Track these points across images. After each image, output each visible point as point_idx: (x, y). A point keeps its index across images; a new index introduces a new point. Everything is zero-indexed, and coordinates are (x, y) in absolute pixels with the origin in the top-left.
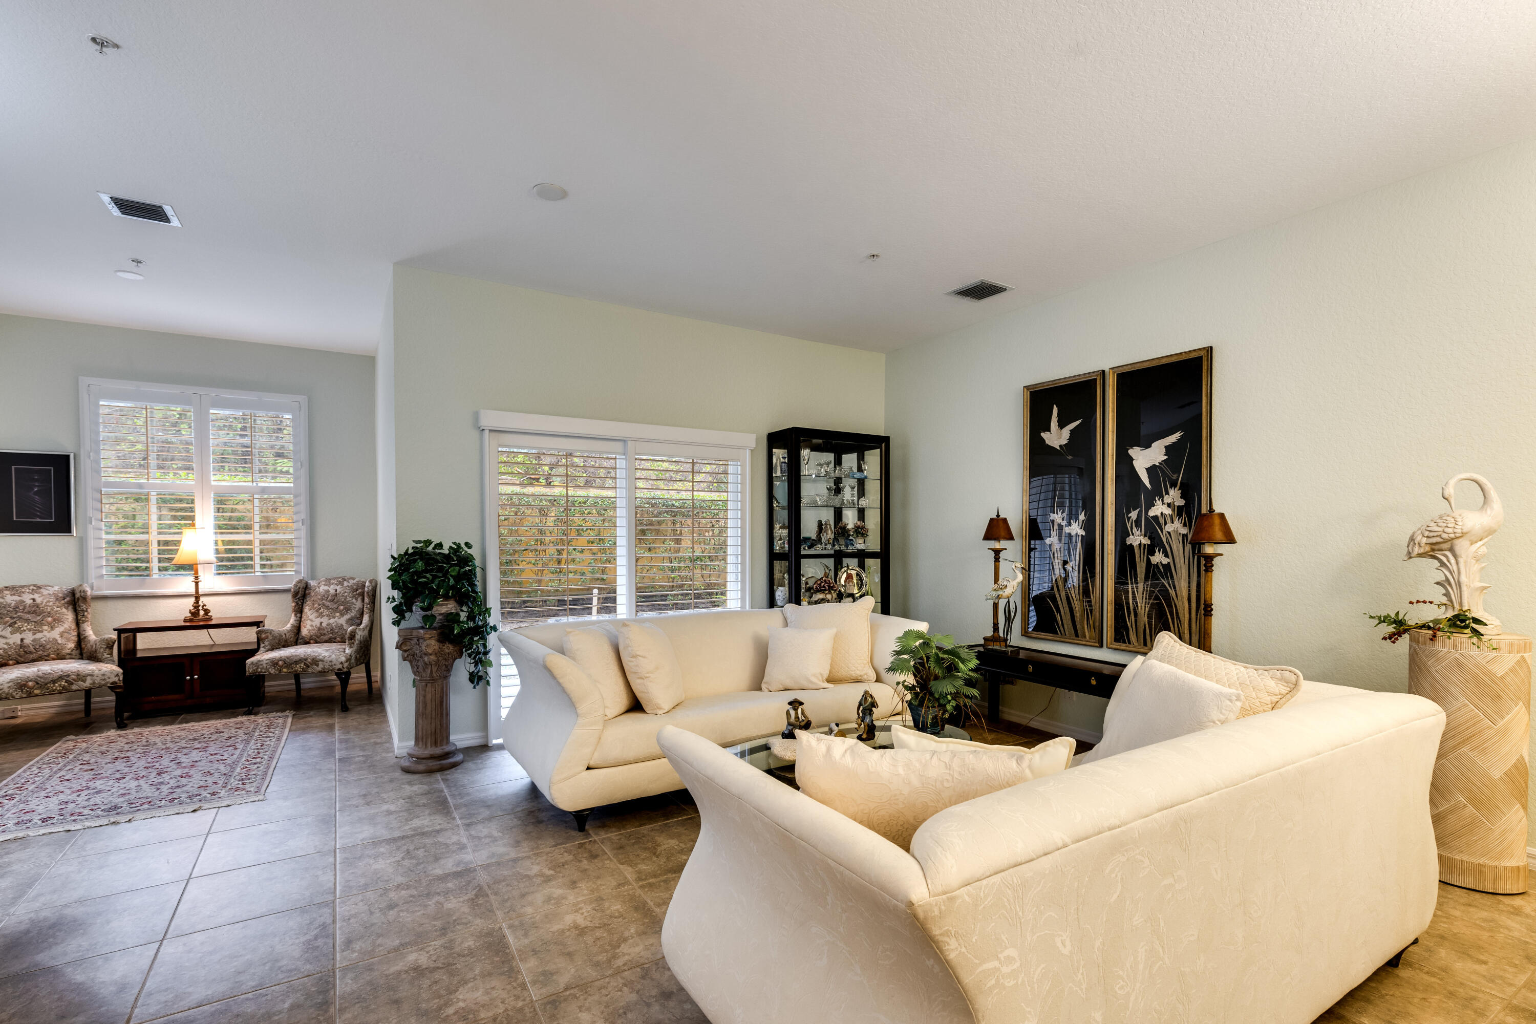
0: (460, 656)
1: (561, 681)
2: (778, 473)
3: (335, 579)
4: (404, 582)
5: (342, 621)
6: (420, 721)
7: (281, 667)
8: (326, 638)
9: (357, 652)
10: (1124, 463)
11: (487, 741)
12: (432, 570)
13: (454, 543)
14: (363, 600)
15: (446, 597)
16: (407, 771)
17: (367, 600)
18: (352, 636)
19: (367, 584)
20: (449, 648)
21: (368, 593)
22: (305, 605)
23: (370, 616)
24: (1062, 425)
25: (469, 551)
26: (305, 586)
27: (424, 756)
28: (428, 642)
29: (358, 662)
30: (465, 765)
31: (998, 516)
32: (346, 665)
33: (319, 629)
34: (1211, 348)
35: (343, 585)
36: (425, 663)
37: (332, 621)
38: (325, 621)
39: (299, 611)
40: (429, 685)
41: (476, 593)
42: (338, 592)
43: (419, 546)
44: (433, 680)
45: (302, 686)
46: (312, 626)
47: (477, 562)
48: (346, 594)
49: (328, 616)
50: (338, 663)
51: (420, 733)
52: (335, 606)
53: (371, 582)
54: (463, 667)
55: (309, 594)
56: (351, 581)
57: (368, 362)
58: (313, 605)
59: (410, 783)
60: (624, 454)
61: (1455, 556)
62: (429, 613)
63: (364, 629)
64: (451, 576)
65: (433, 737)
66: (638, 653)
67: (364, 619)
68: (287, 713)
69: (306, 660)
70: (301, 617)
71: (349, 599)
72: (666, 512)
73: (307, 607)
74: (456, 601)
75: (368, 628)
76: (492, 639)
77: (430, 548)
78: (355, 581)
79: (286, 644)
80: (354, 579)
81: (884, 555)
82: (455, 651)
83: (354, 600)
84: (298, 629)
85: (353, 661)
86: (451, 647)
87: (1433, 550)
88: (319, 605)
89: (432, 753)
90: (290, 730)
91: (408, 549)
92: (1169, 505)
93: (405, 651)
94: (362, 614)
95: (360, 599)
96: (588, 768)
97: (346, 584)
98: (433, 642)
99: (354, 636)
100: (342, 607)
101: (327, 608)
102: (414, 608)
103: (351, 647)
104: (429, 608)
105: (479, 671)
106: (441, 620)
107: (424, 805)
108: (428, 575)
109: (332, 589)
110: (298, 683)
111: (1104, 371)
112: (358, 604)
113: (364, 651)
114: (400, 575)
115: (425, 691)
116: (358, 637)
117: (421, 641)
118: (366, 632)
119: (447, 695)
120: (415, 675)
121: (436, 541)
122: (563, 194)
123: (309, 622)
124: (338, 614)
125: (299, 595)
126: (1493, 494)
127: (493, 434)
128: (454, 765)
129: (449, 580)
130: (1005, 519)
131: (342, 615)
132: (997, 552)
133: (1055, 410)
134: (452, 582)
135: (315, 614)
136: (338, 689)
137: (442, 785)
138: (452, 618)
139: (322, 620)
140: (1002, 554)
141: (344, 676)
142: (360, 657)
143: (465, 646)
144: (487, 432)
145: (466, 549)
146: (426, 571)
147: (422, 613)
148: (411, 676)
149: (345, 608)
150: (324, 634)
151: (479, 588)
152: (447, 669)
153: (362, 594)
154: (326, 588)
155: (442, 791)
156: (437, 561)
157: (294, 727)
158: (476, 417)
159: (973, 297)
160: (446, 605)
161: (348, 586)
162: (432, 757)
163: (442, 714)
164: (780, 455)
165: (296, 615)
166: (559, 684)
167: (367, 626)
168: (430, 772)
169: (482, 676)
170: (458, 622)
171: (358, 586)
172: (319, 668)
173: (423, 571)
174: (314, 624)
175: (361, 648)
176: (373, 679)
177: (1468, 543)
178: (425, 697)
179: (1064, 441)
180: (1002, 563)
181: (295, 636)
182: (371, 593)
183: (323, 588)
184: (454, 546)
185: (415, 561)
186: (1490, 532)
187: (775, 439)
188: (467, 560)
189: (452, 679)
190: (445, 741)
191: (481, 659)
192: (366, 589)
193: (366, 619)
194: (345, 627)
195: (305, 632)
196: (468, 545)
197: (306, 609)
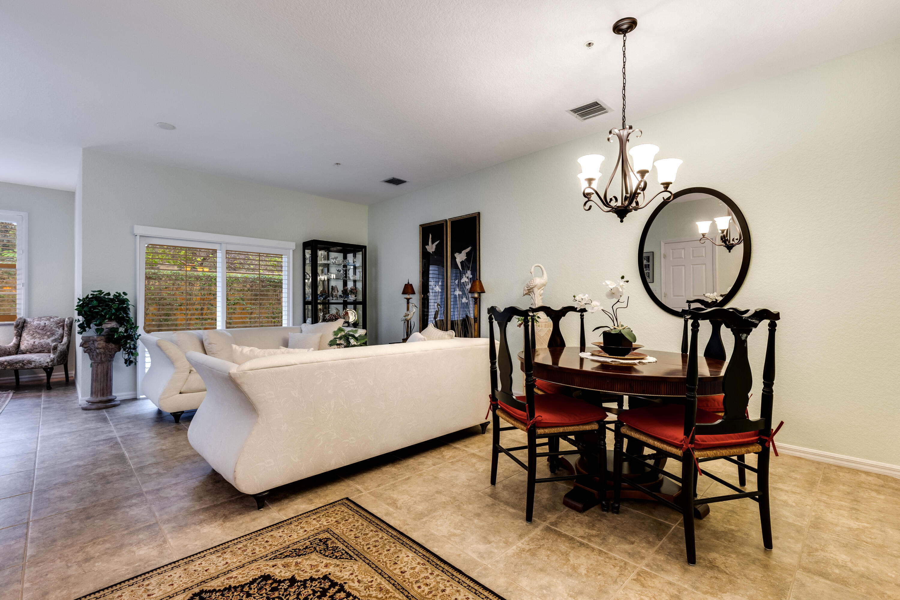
0: (119, 350)
1: (166, 352)
2: (308, 262)
3: (44, 317)
4: (85, 311)
5: (49, 341)
6: (94, 384)
7: (6, 365)
8: (38, 350)
9: (59, 357)
10: (454, 259)
11: (136, 396)
12: (102, 306)
13: (117, 293)
14: (63, 329)
15: (110, 320)
16: (84, 409)
17: (66, 329)
18: (55, 348)
19: (66, 320)
20: (112, 346)
21: (67, 325)
22: (23, 332)
23: (68, 338)
24: (433, 243)
25: (125, 297)
26: (23, 321)
27: (95, 401)
28: (99, 342)
29: (59, 363)
30: (121, 406)
31: (408, 283)
32: (50, 364)
33: (33, 346)
34: (479, 213)
35: (50, 320)
36: (97, 353)
37: (42, 341)
38: (37, 341)
39: (19, 335)
40: (100, 365)
41: (129, 318)
42: (46, 324)
43: (95, 293)
44: (102, 362)
45: (20, 380)
46: (28, 344)
47: (131, 303)
48: (52, 326)
49: (39, 338)
50: (45, 363)
51: (94, 390)
52: (44, 332)
53: (69, 319)
54: (121, 356)
55: (26, 326)
56: (56, 319)
57: (71, 195)
58: (29, 332)
59: (86, 414)
60: (220, 250)
61: (534, 294)
62: (100, 327)
63: (63, 345)
64: (113, 308)
65: (102, 392)
66: (212, 342)
67: (64, 339)
68: (10, 391)
69: (23, 361)
70: (20, 339)
71: (53, 328)
72: (270, 285)
73: (25, 333)
74: (117, 322)
75: (66, 344)
76: (139, 343)
77: (102, 295)
78: (58, 319)
79: (9, 354)
80: (57, 317)
81: (364, 303)
82: (115, 347)
83: (57, 329)
84: (18, 346)
85: (55, 361)
86: (113, 345)
87: (529, 292)
88: (33, 332)
89: (100, 399)
90: (11, 399)
91: (88, 295)
92: (467, 278)
93: (85, 348)
94: (62, 337)
95: (61, 328)
96: (180, 393)
97: (52, 320)
98: (102, 342)
99: (57, 348)
100: (49, 333)
101: (39, 333)
102: (91, 325)
103: (54, 354)
104: (100, 324)
105: (130, 358)
106: (107, 331)
107: (93, 420)
108: (100, 308)
109: (42, 323)
110: (17, 379)
111: (446, 220)
112: (60, 331)
113: (63, 357)
114: (83, 308)
115: (97, 368)
116: (59, 349)
117: (95, 342)
118: (65, 347)
119: (110, 370)
120: (91, 360)
121: (106, 292)
122: (174, 128)
123: (26, 342)
124: (46, 337)
125: (19, 327)
126: (545, 272)
127: (141, 237)
128: (115, 406)
129: (112, 310)
130: (411, 285)
131: (49, 337)
132: (408, 300)
133: (431, 236)
134: (113, 311)
135: (30, 337)
136: (45, 381)
137: (106, 413)
138: (114, 330)
139: (35, 340)
140: (410, 301)
141: (49, 370)
142: (61, 360)
143: (122, 345)
144: (138, 237)
145: (123, 295)
146: (99, 306)
147: (96, 327)
148: (89, 362)
149: (51, 334)
150: (36, 348)
151: (131, 315)
152: (110, 358)
153: (63, 326)
154: (38, 322)
155: (105, 415)
156: (106, 301)
157: (13, 397)
158: (132, 229)
159: (394, 184)
160: (111, 323)
161: (53, 321)
162: (100, 402)
163: (107, 380)
164: (308, 254)
165: (17, 338)
166: (165, 353)
167: (65, 343)
168: (99, 409)
169: (132, 361)
170: (117, 332)
171: (60, 321)
172: (32, 366)
173: (97, 306)
174: (29, 343)
175: (61, 355)
176: (70, 375)
177: (537, 289)
178: (97, 371)
179: (434, 250)
180: (410, 305)
181: (16, 350)
182: (69, 325)
183: (36, 323)
184: (116, 294)
185: (92, 301)
186: (544, 285)
187: (306, 245)
188: (125, 301)
189: (114, 363)
190: (109, 394)
191: (132, 351)
192: (66, 323)
193: (65, 340)
194: (50, 344)
195: (23, 347)
196: (125, 294)
197: (24, 335)
